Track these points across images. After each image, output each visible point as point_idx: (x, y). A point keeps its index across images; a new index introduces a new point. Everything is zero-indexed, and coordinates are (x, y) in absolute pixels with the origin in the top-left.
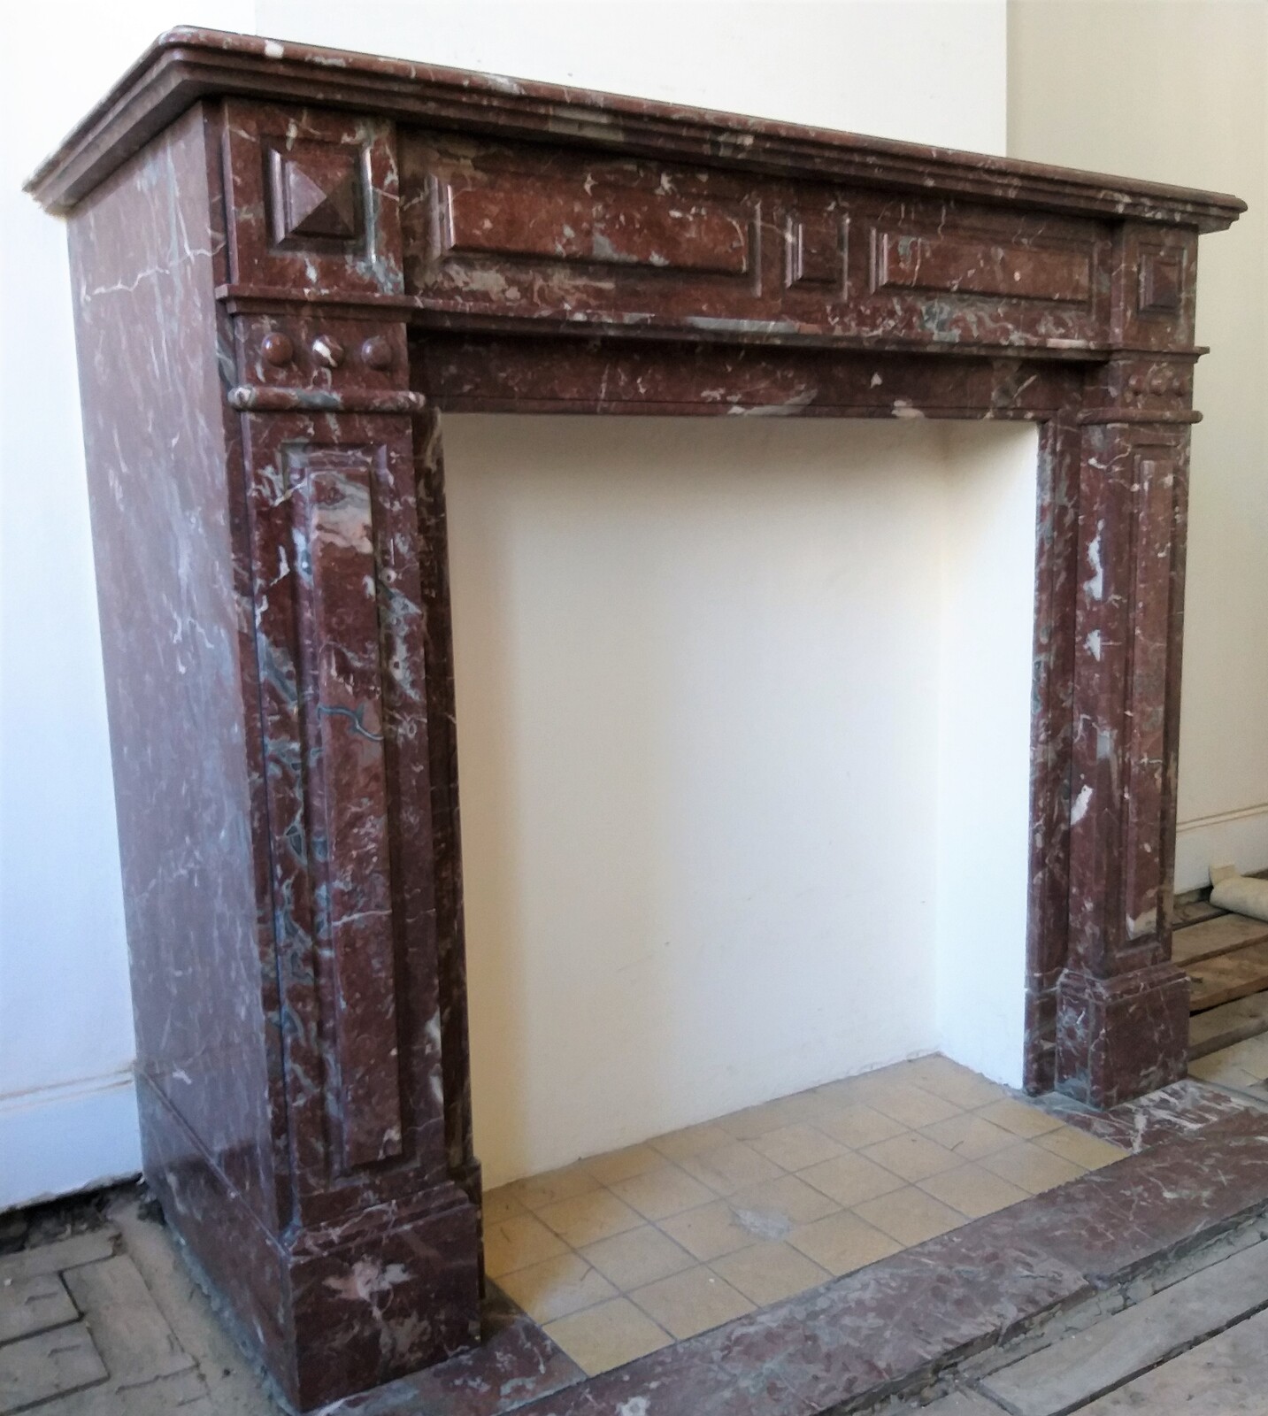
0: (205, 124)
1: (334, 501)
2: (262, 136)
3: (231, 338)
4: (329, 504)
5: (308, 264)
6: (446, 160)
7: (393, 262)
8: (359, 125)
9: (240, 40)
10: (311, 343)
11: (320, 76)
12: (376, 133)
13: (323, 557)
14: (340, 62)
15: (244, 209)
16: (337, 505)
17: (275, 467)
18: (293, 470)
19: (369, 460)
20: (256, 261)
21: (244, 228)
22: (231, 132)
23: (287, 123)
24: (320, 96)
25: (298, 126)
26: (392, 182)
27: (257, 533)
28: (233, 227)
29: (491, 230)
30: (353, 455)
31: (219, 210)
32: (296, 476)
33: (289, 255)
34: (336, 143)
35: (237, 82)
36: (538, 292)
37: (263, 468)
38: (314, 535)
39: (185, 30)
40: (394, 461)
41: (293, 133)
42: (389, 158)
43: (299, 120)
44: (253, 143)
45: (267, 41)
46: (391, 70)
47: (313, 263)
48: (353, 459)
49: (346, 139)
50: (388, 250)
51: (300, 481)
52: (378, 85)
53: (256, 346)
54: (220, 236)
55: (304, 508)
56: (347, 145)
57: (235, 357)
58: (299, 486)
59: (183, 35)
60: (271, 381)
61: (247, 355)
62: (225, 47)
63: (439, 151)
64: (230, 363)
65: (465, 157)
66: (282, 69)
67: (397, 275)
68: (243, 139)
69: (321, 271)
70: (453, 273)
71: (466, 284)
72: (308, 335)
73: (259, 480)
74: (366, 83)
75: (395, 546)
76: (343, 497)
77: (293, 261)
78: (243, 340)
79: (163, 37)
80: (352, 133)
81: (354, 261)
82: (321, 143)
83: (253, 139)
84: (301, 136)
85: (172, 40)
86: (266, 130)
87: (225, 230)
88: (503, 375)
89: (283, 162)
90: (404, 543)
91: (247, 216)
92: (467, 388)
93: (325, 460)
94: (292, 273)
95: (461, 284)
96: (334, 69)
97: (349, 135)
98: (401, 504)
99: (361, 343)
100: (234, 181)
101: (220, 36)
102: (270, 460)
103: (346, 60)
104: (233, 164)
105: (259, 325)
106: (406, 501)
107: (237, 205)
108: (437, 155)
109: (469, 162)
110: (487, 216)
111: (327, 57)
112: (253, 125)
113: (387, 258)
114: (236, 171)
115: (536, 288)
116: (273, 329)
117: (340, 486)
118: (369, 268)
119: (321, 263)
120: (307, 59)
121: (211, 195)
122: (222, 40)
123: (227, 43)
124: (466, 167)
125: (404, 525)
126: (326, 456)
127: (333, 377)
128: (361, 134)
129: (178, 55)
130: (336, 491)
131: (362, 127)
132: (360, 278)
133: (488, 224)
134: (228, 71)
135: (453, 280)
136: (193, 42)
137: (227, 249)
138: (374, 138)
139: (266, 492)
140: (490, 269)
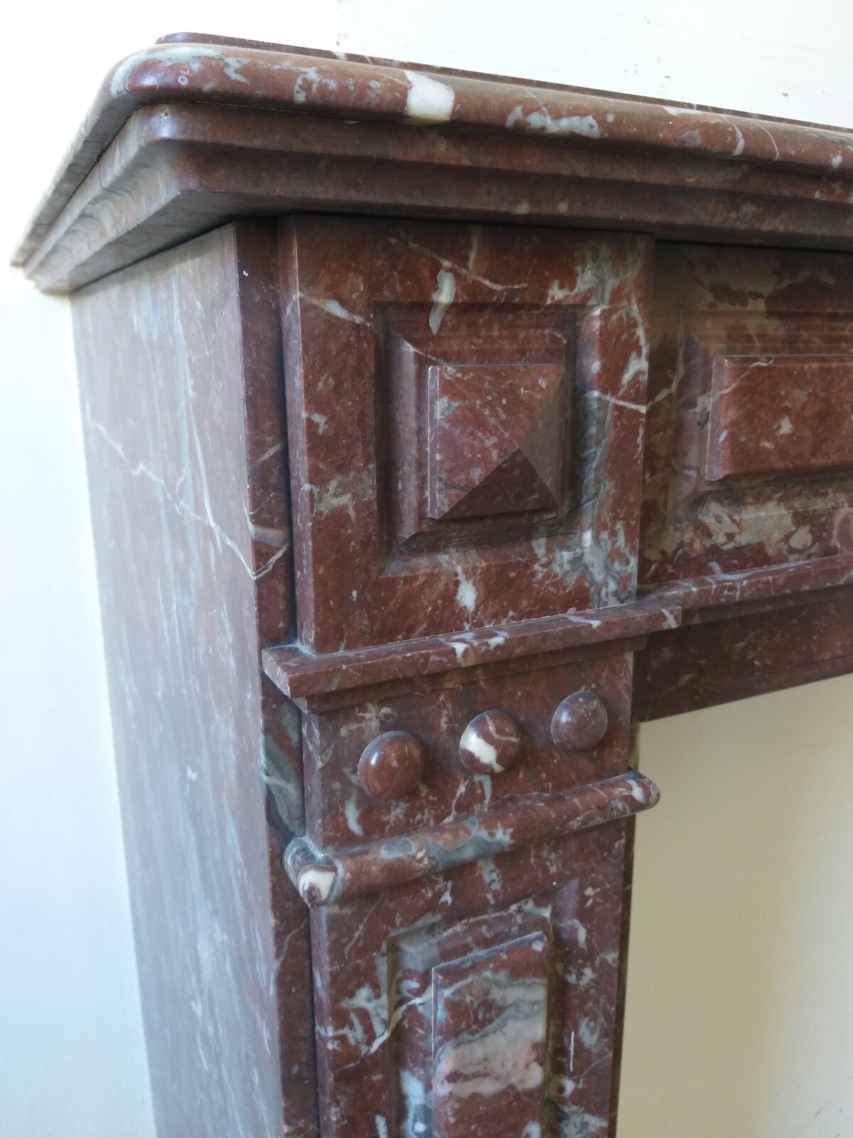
0: (242, 280)
1: (483, 1024)
2: (378, 308)
3: (294, 738)
4: (473, 1033)
5: (461, 577)
6: (723, 307)
7: (621, 541)
8: (583, 262)
9: (342, 75)
10: (457, 734)
11: (534, 162)
12: (616, 274)
13: (458, 1122)
14: (585, 125)
15: (333, 485)
16: (489, 1028)
17: (376, 987)
18: (409, 974)
19: (546, 913)
20: (354, 593)
21: (329, 528)
22: (306, 308)
23: (435, 269)
24: (523, 209)
25: (457, 277)
26: (637, 374)
27: (334, 1110)
28: (303, 523)
29: (792, 435)
30: (519, 911)
31: (275, 478)
32: (414, 985)
33: (423, 564)
34: (533, 306)
35: (324, 191)
36: (841, 527)
37: (352, 995)
38: (442, 1089)
39: (185, 51)
40: (590, 902)
41: (445, 293)
42: (635, 325)
43: (463, 261)
44: (357, 327)
45: (410, 75)
46: (695, 139)
47: (469, 574)
48: (519, 919)
49: (557, 293)
50: (616, 518)
51: (419, 993)
52: (660, 176)
53: (347, 770)
54: (275, 535)
55: (425, 1037)
56: (557, 305)
57: (301, 777)
58: (417, 1001)
59: (176, 68)
60: (374, 828)
61: (328, 792)
62: (300, 97)
63: (713, 289)
64: (291, 789)
65: (757, 296)
66: (443, 151)
67: (627, 562)
68: (333, 322)
69: (487, 585)
70: (710, 521)
71: (730, 537)
72: (450, 721)
73: (341, 1019)
74: (632, 173)
75: (578, 1041)
76: (501, 1010)
77: (432, 578)
78: (319, 765)
79: (122, 71)
80: (569, 279)
81: (550, 550)
82: (505, 308)
83: (358, 319)
84: (464, 299)
85: (149, 81)
86: (387, 295)
87: (288, 521)
88: (741, 645)
89: (422, 362)
90: (592, 1031)
91: (337, 499)
92: (685, 679)
93: (469, 939)
94: (427, 603)
95: (720, 539)
96: (572, 143)
97: (561, 287)
98: (594, 971)
99: (552, 709)
100: (311, 425)
101: (288, 63)
102: (366, 976)
103: (600, 116)
104: (309, 387)
105: (354, 727)
106: (604, 962)
107: (317, 478)
108: (709, 298)
109: (761, 306)
110: (787, 411)
111: (557, 115)
112: (357, 285)
113: (613, 534)
114: (315, 401)
115: (838, 520)
116: (384, 727)
117: (496, 994)
118: (577, 561)
119: (486, 571)
120: (510, 121)
121: (256, 447)
122: (290, 76)
123: (307, 86)
124: (754, 315)
125: (596, 1002)
126: (470, 929)
127: (494, 787)
128: (586, 279)
129: (165, 126)
130: (488, 1005)
131: (590, 264)
132: (559, 584)
133: (786, 427)
134: (303, 162)
135: (710, 535)
136: (207, 87)
137: (290, 560)
138: (611, 284)
139: (355, 1034)
140: (769, 498)
